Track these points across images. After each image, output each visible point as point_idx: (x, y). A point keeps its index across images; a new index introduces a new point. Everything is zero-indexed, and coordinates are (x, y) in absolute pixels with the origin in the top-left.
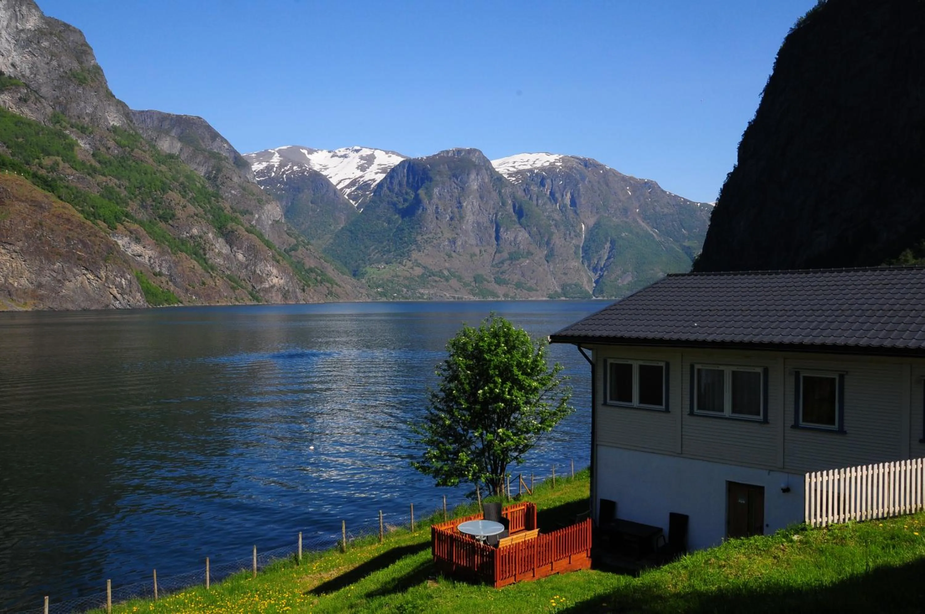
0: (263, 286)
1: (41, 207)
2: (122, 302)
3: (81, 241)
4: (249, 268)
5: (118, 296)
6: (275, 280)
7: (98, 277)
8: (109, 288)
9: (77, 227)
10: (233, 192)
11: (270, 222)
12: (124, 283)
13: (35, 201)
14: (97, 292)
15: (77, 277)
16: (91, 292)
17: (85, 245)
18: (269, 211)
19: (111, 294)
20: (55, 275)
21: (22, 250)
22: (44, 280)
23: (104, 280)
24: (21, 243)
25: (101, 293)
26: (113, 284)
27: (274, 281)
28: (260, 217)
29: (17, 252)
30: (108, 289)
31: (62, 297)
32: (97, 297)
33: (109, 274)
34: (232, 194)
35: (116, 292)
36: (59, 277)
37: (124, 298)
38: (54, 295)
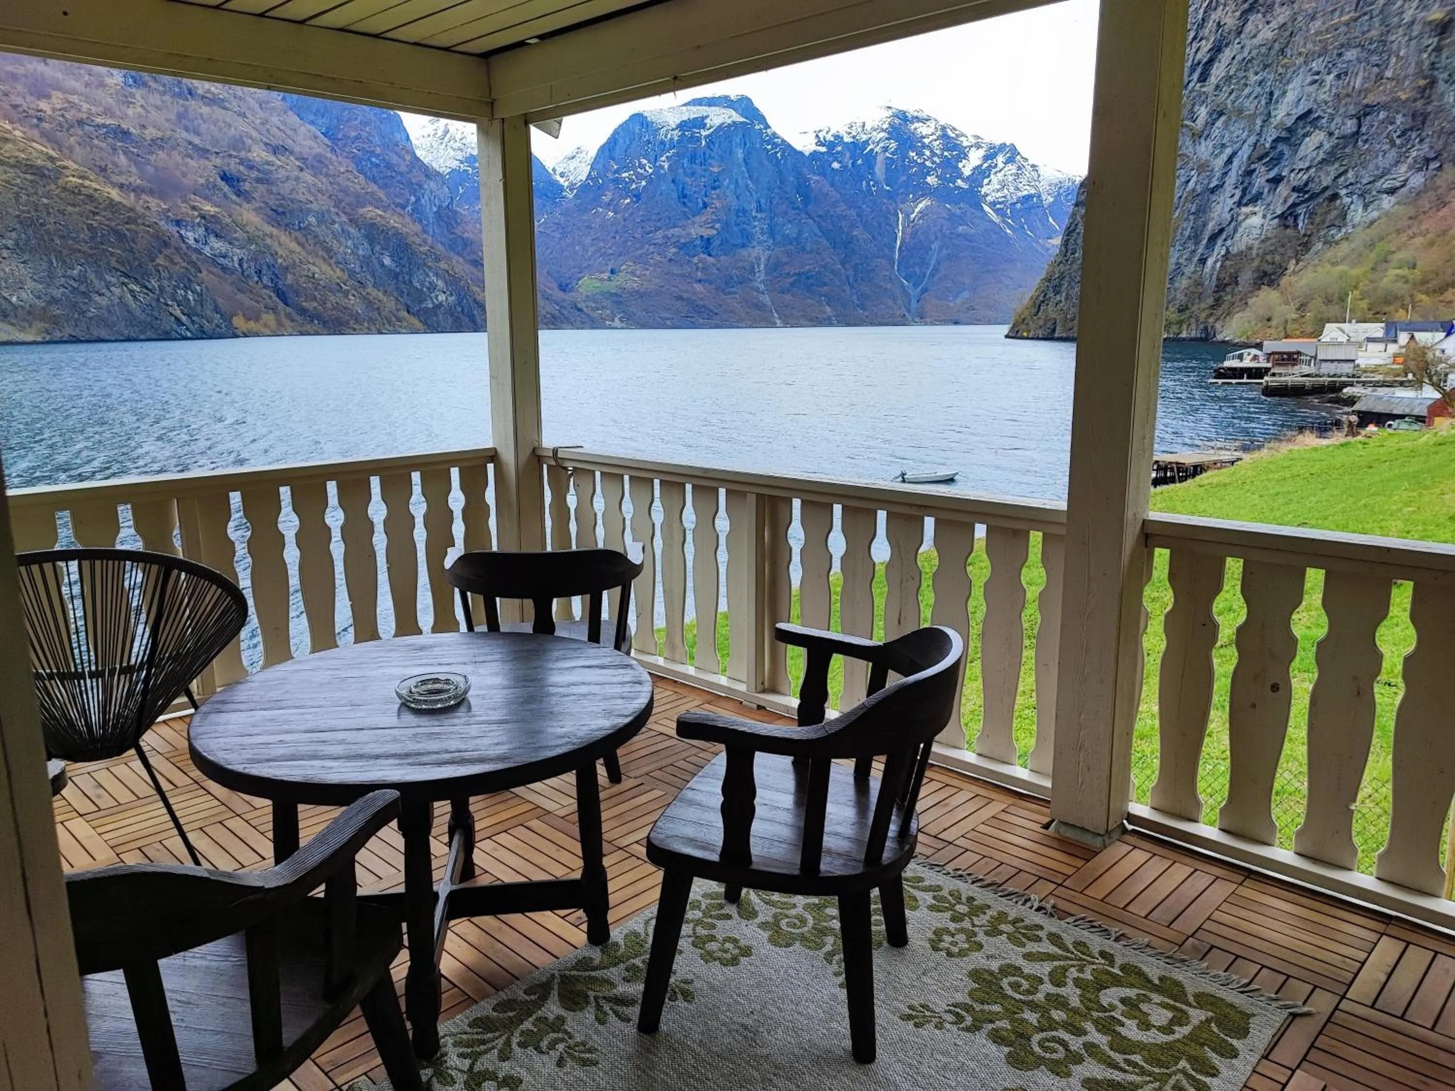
0: (423, 306)
1: (43, 176)
2: (191, 326)
3: (116, 232)
4: (400, 277)
5: (184, 319)
6: (442, 297)
7: (147, 289)
8: (168, 305)
9: (105, 209)
10: (374, 160)
11: (435, 209)
12: (191, 298)
13: (31, 166)
14: (148, 311)
15: (113, 289)
16: (138, 312)
17: (121, 236)
18: (431, 192)
19: (171, 314)
20: (75, 285)
21: (17, 245)
22: (57, 293)
23: (157, 292)
24: (14, 235)
25: (156, 313)
26: (174, 299)
27: (440, 298)
28: (418, 200)
29: (8, 248)
30: (164, 307)
31: (91, 318)
32: (149, 319)
33: (165, 283)
34: (372, 163)
35: (179, 312)
36: (83, 288)
37: (193, 322)
38: (76, 316)
